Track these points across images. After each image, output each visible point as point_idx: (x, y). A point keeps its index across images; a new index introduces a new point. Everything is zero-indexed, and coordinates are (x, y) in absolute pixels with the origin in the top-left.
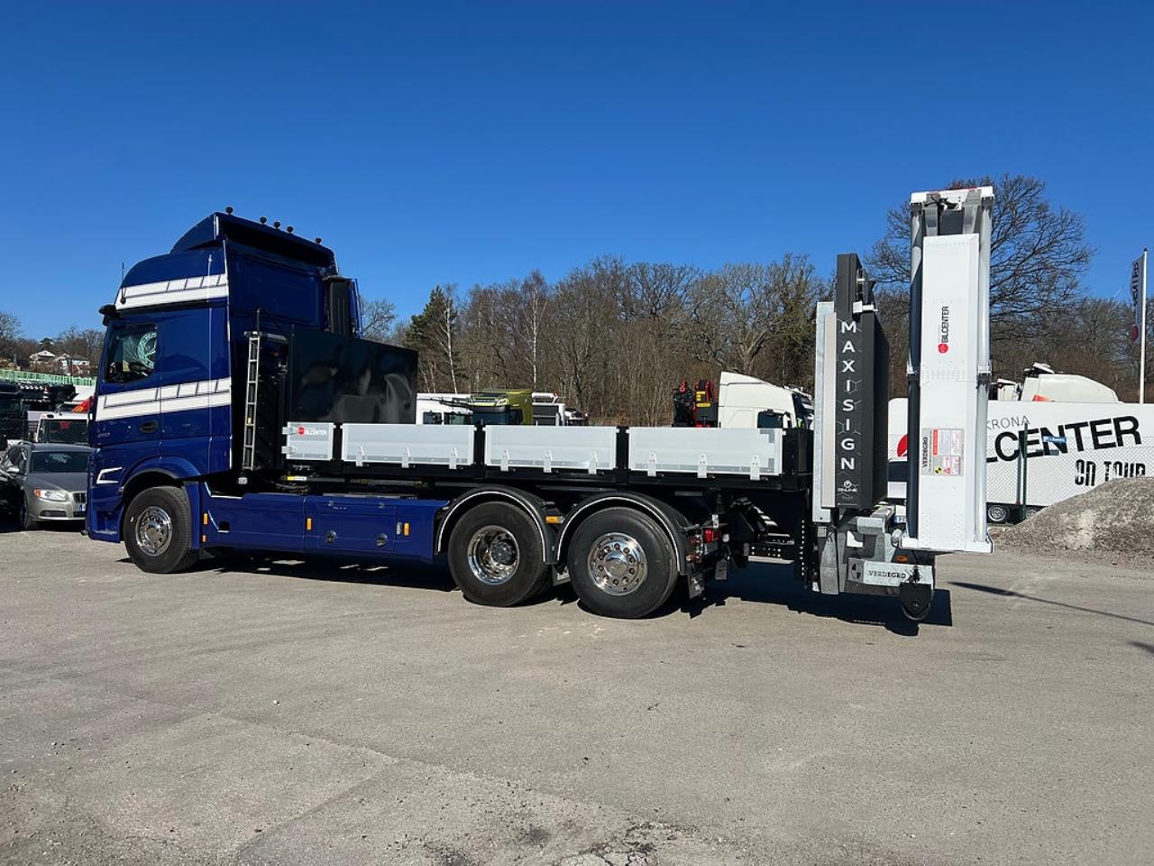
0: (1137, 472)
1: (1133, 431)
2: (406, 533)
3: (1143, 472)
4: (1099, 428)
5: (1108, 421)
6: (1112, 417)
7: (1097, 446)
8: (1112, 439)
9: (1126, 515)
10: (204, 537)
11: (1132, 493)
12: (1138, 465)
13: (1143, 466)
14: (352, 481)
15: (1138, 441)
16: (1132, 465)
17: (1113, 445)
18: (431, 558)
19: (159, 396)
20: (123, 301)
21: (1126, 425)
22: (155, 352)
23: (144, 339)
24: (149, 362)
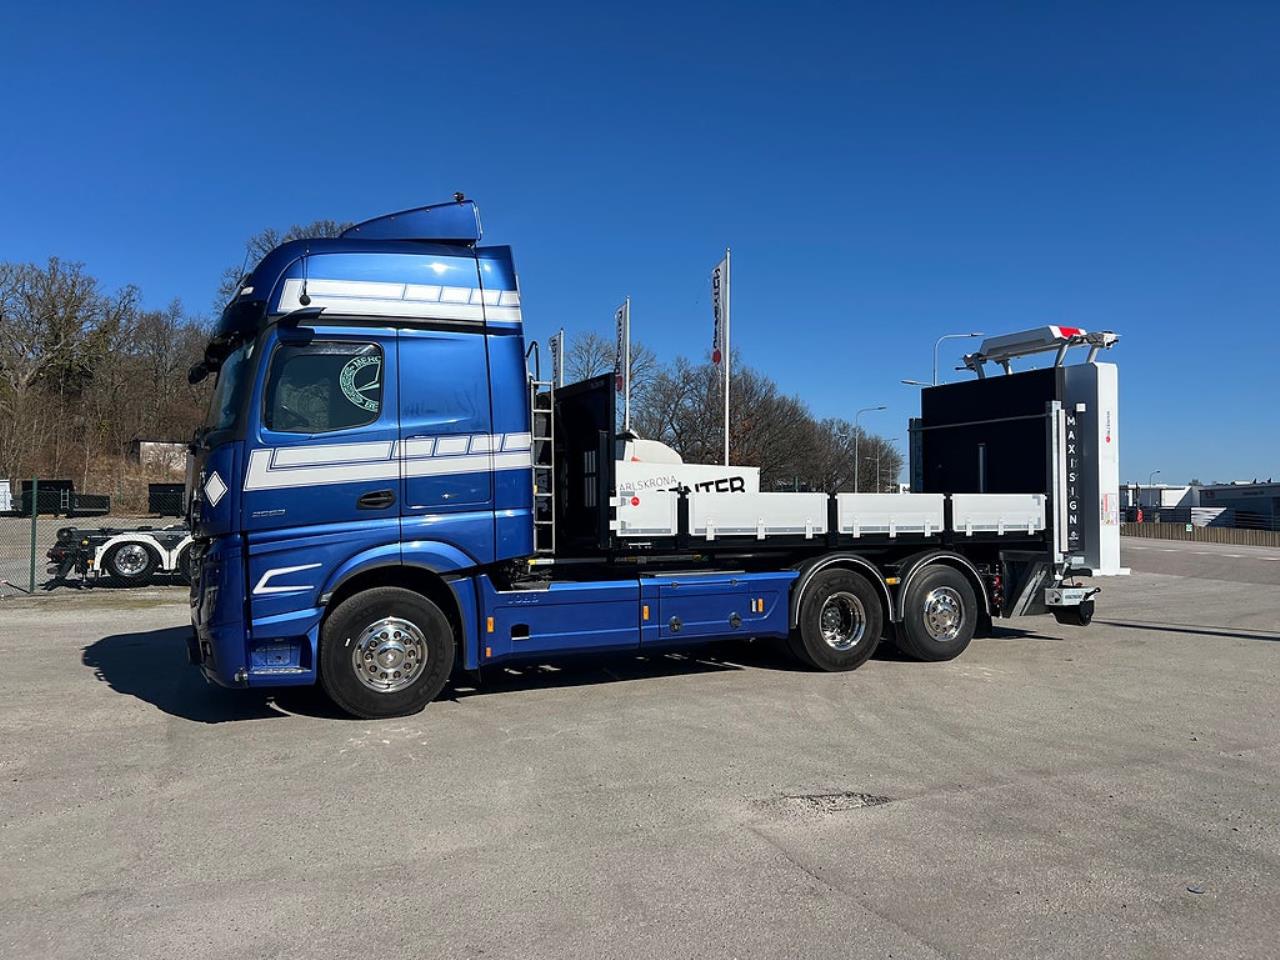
1: (741, 488)
2: (761, 610)
6: (728, 477)
10: (489, 649)
14: (617, 560)
18: (787, 631)
19: (397, 454)
20: (305, 300)
21: (737, 484)
22: (377, 386)
23: (352, 364)
24: (365, 401)
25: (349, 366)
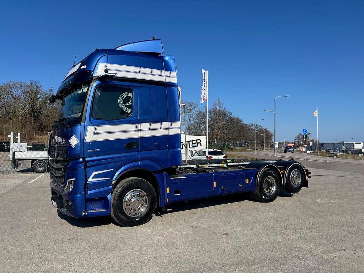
1: (200, 143)
2: (248, 182)
5: (195, 140)
7: (193, 146)
10: (167, 199)
15: (201, 145)
19: (138, 129)
20: (106, 71)
21: (199, 141)
22: (131, 104)
23: (122, 95)
24: (127, 109)
25: (121, 96)
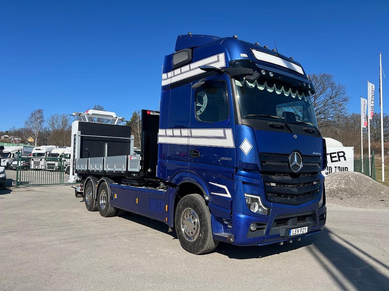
0: (345, 170)
3: (347, 170)
4: (333, 155)
5: (335, 153)
6: (336, 152)
7: (332, 161)
8: (337, 159)
9: (334, 184)
11: (337, 177)
12: (346, 168)
13: (347, 168)
15: (345, 160)
16: (344, 167)
17: (337, 161)
21: (341, 154)
